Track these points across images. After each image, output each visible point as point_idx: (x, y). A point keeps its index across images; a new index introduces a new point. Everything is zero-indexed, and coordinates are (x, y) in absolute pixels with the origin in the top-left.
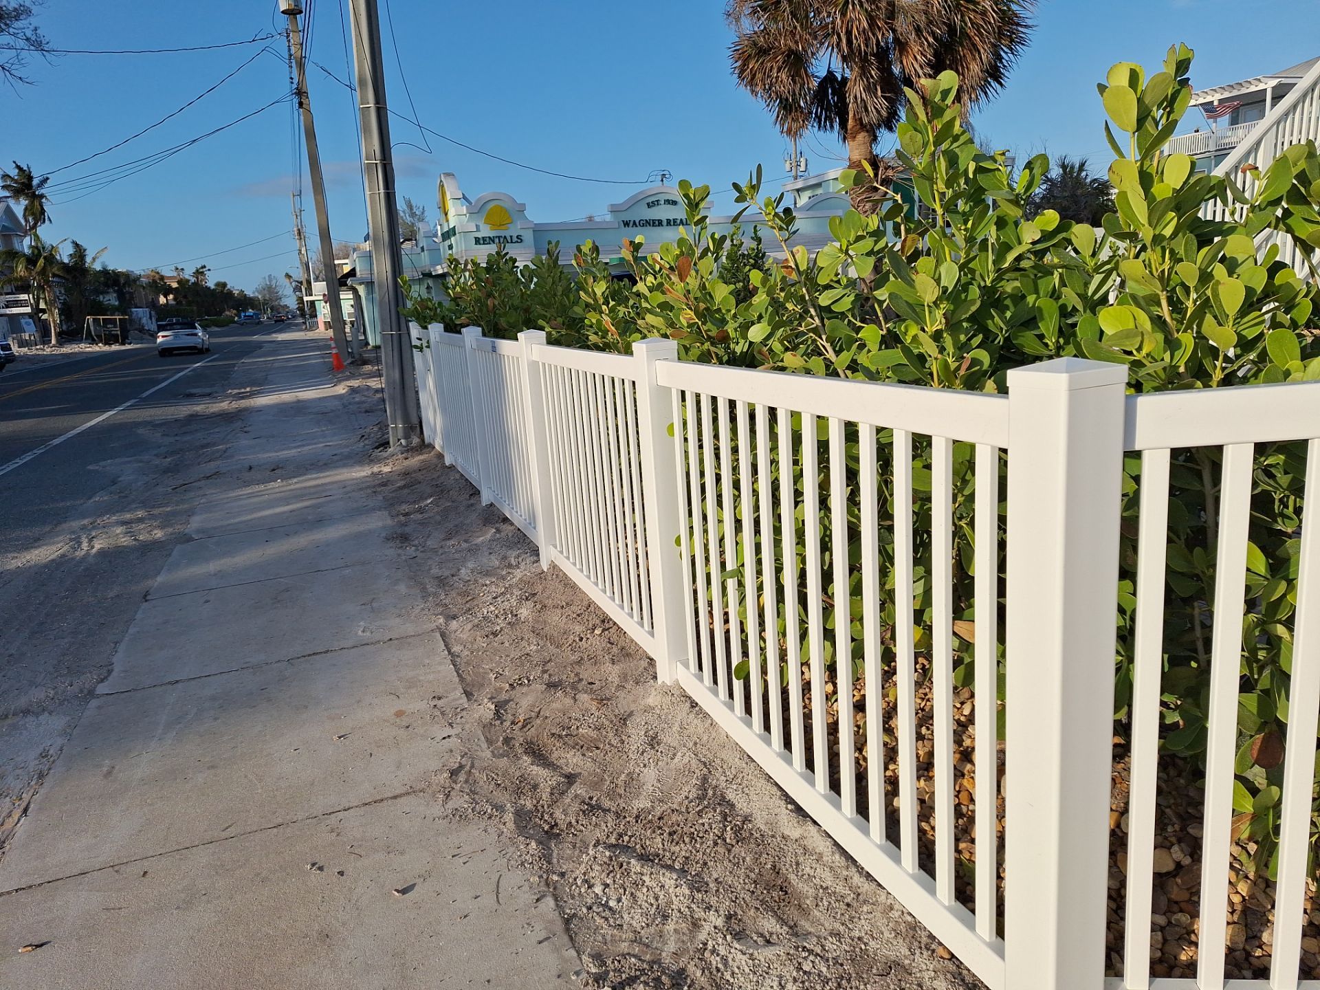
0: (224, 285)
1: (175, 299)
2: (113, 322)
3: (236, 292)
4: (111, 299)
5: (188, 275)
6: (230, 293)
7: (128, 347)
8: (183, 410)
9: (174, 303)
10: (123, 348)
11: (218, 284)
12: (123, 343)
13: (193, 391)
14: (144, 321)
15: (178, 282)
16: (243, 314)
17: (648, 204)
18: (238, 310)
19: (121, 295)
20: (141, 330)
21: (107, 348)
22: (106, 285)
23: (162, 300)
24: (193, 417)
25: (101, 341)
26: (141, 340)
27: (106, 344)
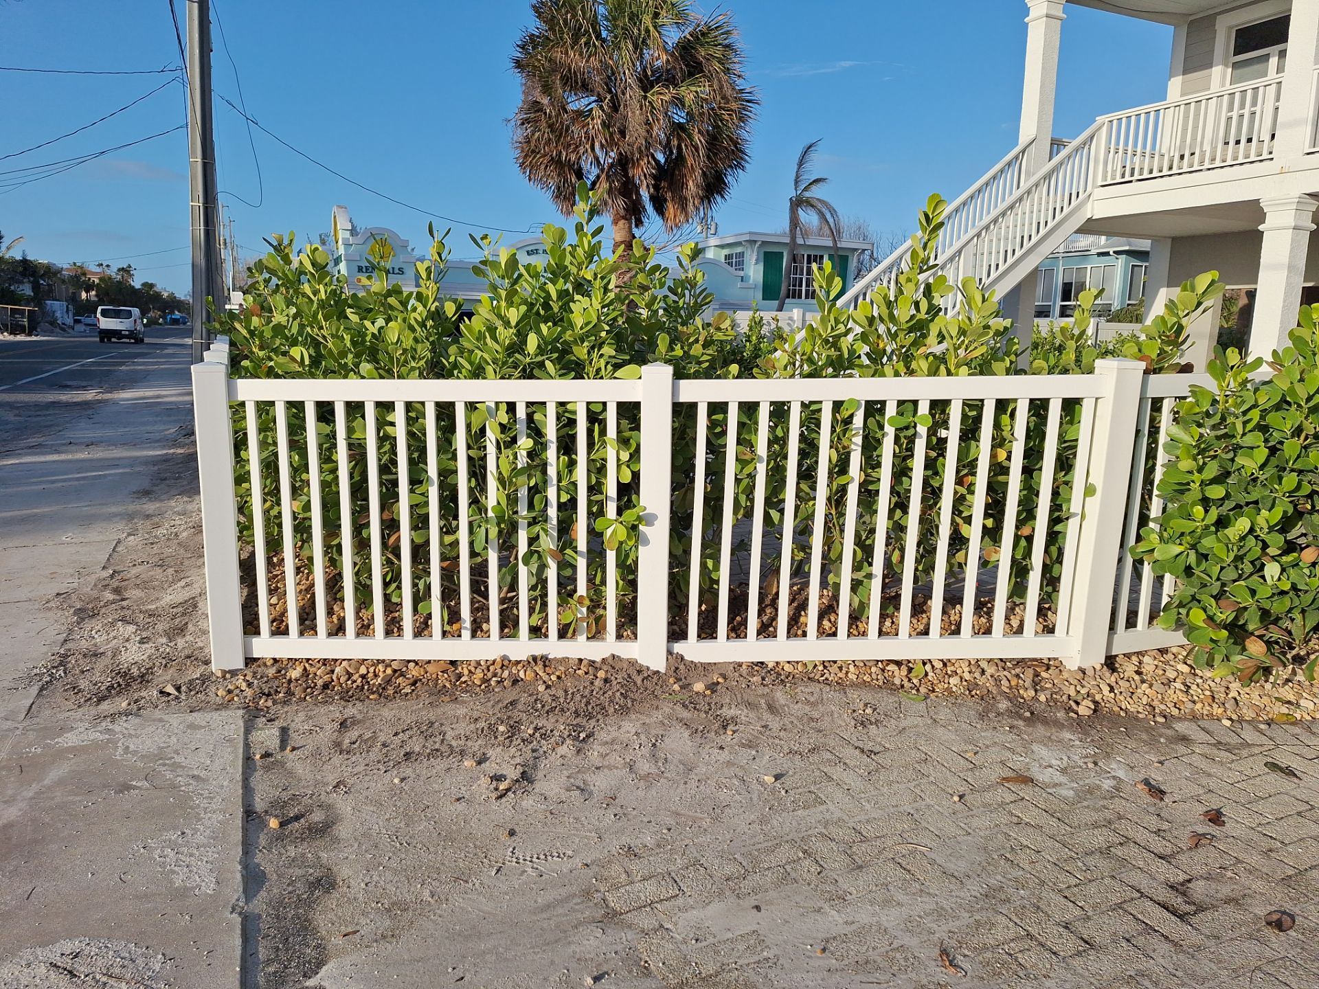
0: (151, 286)
1: (97, 296)
2: (22, 312)
3: (165, 295)
4: (27, 290)
5: (112, 272)
6: (158, 296)
7: (34, 338)
8: (51, 397)
9: (96, 299)
10: (29, 339)
11: (145, 284)
12: (30, 334)
13: (69, 383)
14: (58, 314)
15: (100, 279)
16: (169, 317)
17: (528, 252)
18: (164, 312)
19: (36, 287)
20: (53, 323)
21: (11, 338)
22: (23, 274)
23: (84, 295)
24: (54, 404)
25: (7, 331)
26: (51, 333)
27: (11, 334)
